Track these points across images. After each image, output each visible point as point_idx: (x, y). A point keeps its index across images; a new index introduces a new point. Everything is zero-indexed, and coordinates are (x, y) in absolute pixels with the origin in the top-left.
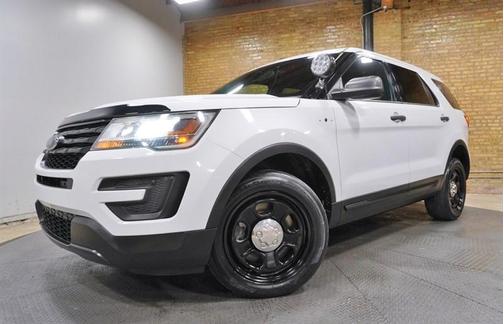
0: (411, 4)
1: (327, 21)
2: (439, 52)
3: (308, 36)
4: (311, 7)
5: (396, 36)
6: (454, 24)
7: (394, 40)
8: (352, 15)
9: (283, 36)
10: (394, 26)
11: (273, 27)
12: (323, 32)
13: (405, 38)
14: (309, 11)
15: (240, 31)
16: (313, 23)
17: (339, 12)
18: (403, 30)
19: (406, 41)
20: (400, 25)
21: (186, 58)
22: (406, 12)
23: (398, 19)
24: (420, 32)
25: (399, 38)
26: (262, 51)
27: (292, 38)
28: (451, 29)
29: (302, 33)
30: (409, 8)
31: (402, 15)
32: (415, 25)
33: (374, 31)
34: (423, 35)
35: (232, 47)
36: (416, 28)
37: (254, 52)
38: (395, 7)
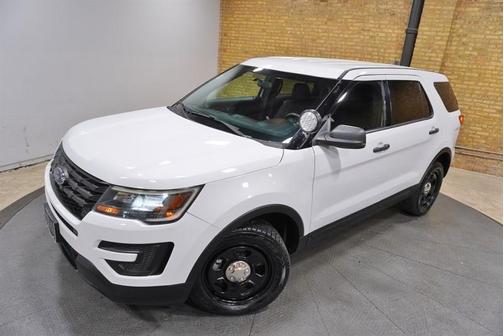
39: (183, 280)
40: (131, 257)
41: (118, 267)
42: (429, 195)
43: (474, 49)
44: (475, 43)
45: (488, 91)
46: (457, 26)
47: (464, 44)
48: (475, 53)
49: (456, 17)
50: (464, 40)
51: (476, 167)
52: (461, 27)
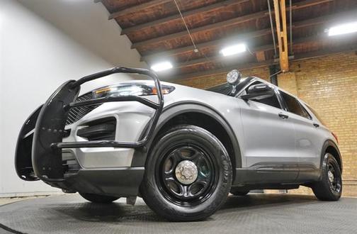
0: (301, 69)
2: (325, 97)
5: (293, 88)
6: (331, 79)
7: (292, 90)
10: (291, 82)
13: (299, 89)
18: (297, 85)
19: (299, 91)
20: (295, 81)
22: (298, 73)
23: (294, 78)
24: (309, 85)
25: (296, 89)
28: (330, 83)
30: (299, 71)
31: (296, 76)
32: (305, 81)
34: (311, 87)
36: (306, 83)
38: (290, 71)
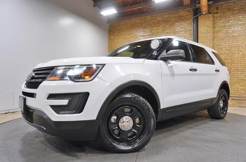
0: (218, 11)
1: (175, 21)
2: (233, 35)
3: (166, 28)
4: (167, 14)
5: (210, 27)
6: (242, 20)
7: (209, 29)
8: (187, 17)
9: (154, 28)
10: (209, 22)
11: (150, 24)
12: (173, 26)
13: (215, 28)
14: (167, 16)
15: (134, 26)
16: (168, 22)
17: (181, 16)
18: (214, 24)
19: (215, 29)
20: (212, 21)
21: (110, 39)
22: (215, 15)
23: (211, 19)
24: (223, 25)
25: (212, 28)
26: (144, 36)
27: (159, 29)
28: (240, 23)
29: (163, 27)
30: (217, 13)
31: (214, 17)
32: (220, 21)
33: (199, 25)
34: (225, 26)
35: (130, 34)
36: (220, 23)
37: (140, 36)
38: (209, 13)
39: (94, 118)
40: (65, 102)
41: (57, 109)
42: (223, 108)
43: (226, 50)
44: (225, 47)
45: (238, 67)
46: (215, 42)
47: (221, 48)
48: (227, 52)
49: (214, 38)
50: (220, 47)
51: (243, 105)
52: (218, 42)
